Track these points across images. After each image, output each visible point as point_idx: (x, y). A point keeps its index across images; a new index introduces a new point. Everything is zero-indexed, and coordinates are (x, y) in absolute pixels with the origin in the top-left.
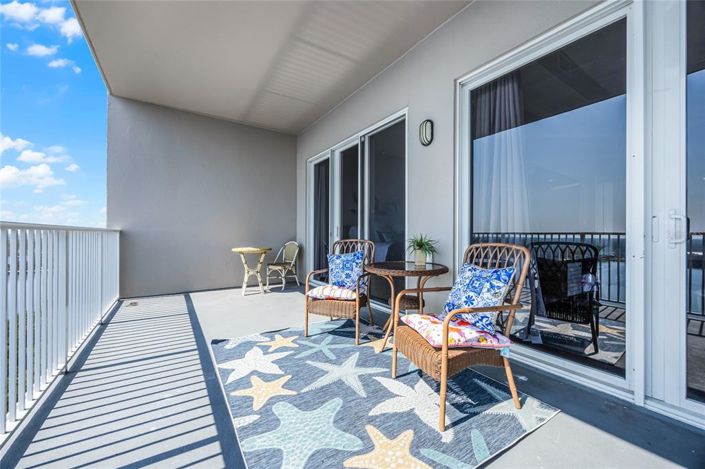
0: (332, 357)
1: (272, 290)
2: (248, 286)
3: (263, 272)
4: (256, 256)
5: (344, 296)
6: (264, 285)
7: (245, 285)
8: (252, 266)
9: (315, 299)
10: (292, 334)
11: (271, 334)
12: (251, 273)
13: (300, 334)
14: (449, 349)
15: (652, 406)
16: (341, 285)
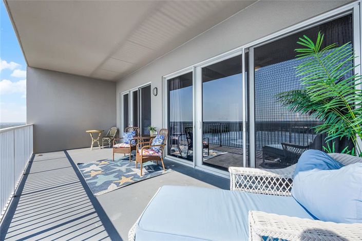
0: (120, 165)
1: (105, 148)
2: (93, 147)
3: (100, 140)
4: (97, 134)
5: (126, 146)
6: (101, 146)
7: (92, 146)
8: (95, 138)
9: (116, 148)
10: (108, 161)
11: (101, 161)
12: (95, 141)
13: (111, 161)
14: (143, 156)
15: (196, 168)
16: (127, 143)
